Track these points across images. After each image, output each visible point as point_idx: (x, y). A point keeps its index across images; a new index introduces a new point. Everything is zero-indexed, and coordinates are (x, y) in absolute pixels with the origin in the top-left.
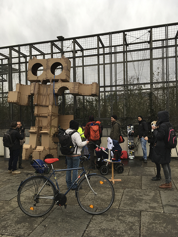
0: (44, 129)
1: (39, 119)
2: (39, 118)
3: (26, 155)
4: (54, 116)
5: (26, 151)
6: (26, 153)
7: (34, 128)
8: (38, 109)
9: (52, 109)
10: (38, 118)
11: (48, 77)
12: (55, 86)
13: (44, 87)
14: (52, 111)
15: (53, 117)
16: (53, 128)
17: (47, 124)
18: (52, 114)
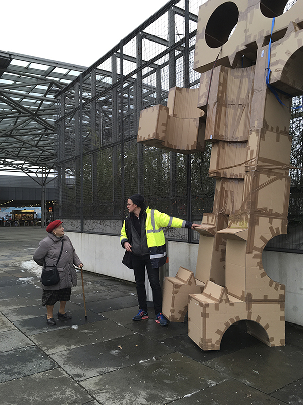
0: (233, 221)
1: (222, 188)
2: (222, 184)
3: (173, 306)
4: (269, 172)
5: (176, 292)
6: (173, 298)
7: (210, 218)
8: (219, 155)
9: (259, 147)
10: (220, 183)
11: (250, 36)
12: (275, 55)
13: (242, 77)
14: (258, 154)
15: (263, 178)
16: (263, 221)
17: (243, 205)
18: (260, 163)
